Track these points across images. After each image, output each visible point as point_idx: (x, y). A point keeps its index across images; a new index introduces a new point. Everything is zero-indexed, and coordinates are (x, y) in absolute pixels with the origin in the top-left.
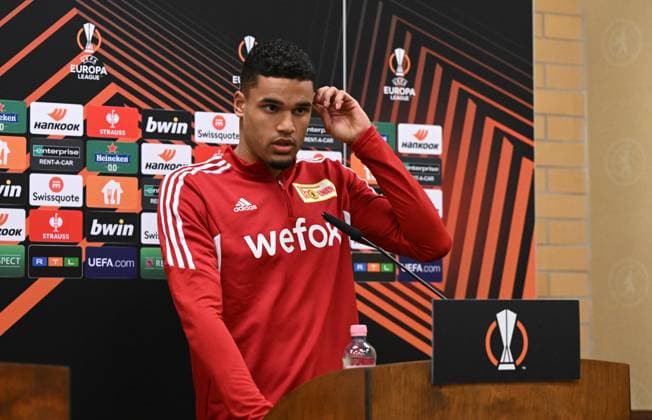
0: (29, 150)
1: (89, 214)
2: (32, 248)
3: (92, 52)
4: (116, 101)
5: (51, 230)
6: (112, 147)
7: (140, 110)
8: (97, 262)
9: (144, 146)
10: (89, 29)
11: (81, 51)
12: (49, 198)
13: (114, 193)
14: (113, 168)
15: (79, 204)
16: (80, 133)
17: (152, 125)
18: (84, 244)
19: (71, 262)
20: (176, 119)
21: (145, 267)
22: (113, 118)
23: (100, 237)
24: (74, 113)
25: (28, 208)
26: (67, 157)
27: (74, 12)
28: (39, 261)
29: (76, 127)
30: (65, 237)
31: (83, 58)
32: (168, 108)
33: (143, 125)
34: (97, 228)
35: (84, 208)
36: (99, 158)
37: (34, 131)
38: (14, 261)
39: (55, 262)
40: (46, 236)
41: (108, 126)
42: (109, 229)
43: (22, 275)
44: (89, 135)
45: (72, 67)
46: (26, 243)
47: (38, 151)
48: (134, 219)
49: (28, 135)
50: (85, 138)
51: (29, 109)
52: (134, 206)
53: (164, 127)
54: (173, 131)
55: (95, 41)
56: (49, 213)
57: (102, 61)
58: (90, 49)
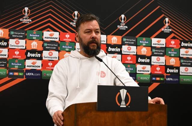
0: (152, 50)
1: (167, 67)
2: (152, 75)
3: (168, 25)
4: (174, 38)
5: (157, 71)
6: (173, 50)
7: (180, 40)
8: (169, 79)
9: (181, 49)
10: (167, 19)
11: (164, 25)
12: (156, 63)
13: (173, 61)
14: (173, 55)
15: (164, 64)
16: (164, 46)
17: (183, 44)
18: (165, 75)
19: (162, 79)
20: (189, 43)
21: (181, 81)
22: (173, 42)
23: (169, 73)
24: (163, 41)
25: (151, 65)
26: (161, 52)
27: (163, 15)
28: (154, 79)
29: (163, 45)
30: (160, 73)
31: (165, 27)
32: (187, 40)
33: (180, 44)
34: (168, 70)
35: (165, 65)
36: (169, 52)
37: (153, 45)
38: (148, 78)
39: (158, 79)
40: (156, 72)
41: (171, 44)
42: (172, 71)
43: (149, 82)
44: (167, 46)
45: (163, 29)
46: (151, 74)
47: (154, 50)
48: (178, 68)
49: (151, 47)
50: (166, 47)
51: (151, 40)
52: (178, 65)
53: (186, 45)
54: (188, 46)
55: (168, 22)
56: (156, 66)
57: (170, 28)
58: (167, 25)
